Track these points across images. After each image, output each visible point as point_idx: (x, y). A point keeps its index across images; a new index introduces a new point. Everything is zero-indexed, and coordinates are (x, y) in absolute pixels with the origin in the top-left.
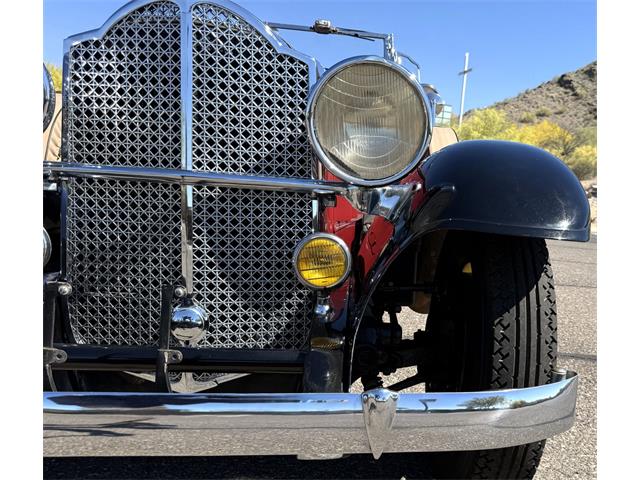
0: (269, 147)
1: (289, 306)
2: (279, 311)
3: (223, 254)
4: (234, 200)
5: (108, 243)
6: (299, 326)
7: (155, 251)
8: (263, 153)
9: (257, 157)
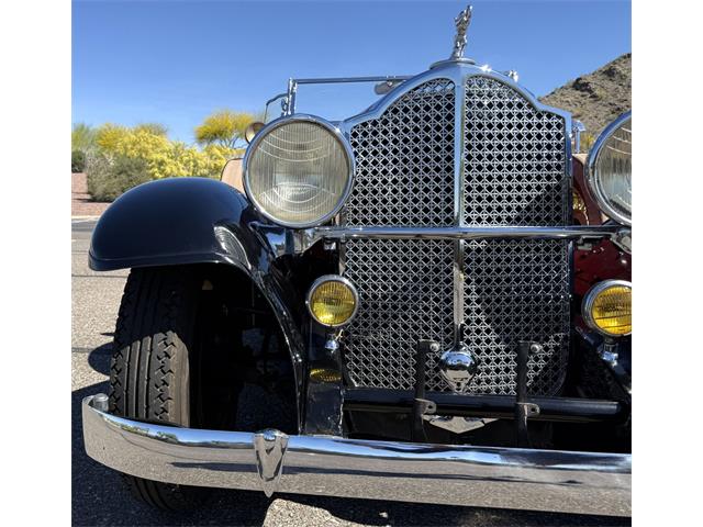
0: (529, 198)
1: (547, 349)
3: (488, 301)
4: (499, 250)
5: (380, 292)
6: (556, 369)
7: (426, 299)
8: (524, 204)
9: (519, 209)
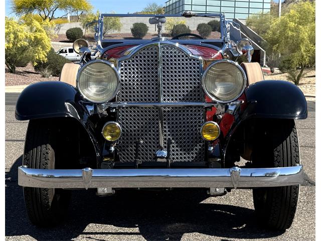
0: (187, 91)
1: (196, 149)
2: (192, 152)
3: (173, 131)
4: (176, 111)
7: (150, 131)
8: (185, 93)
9: (183, 95)
